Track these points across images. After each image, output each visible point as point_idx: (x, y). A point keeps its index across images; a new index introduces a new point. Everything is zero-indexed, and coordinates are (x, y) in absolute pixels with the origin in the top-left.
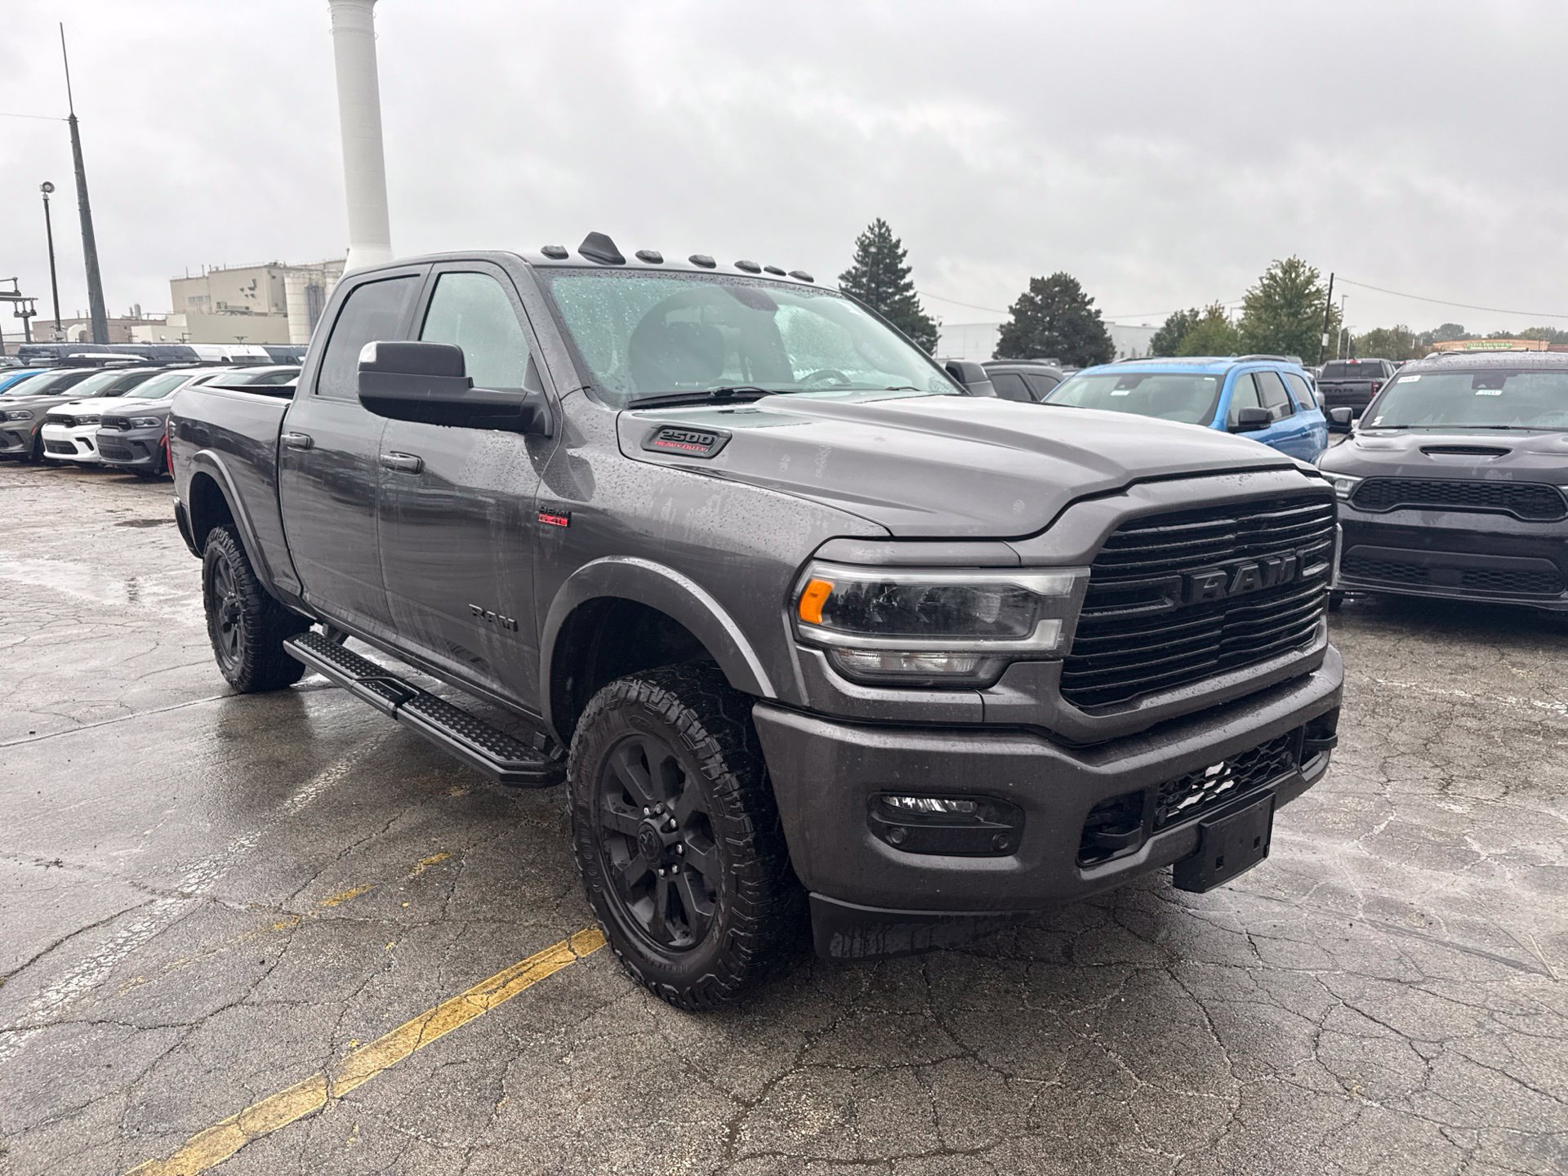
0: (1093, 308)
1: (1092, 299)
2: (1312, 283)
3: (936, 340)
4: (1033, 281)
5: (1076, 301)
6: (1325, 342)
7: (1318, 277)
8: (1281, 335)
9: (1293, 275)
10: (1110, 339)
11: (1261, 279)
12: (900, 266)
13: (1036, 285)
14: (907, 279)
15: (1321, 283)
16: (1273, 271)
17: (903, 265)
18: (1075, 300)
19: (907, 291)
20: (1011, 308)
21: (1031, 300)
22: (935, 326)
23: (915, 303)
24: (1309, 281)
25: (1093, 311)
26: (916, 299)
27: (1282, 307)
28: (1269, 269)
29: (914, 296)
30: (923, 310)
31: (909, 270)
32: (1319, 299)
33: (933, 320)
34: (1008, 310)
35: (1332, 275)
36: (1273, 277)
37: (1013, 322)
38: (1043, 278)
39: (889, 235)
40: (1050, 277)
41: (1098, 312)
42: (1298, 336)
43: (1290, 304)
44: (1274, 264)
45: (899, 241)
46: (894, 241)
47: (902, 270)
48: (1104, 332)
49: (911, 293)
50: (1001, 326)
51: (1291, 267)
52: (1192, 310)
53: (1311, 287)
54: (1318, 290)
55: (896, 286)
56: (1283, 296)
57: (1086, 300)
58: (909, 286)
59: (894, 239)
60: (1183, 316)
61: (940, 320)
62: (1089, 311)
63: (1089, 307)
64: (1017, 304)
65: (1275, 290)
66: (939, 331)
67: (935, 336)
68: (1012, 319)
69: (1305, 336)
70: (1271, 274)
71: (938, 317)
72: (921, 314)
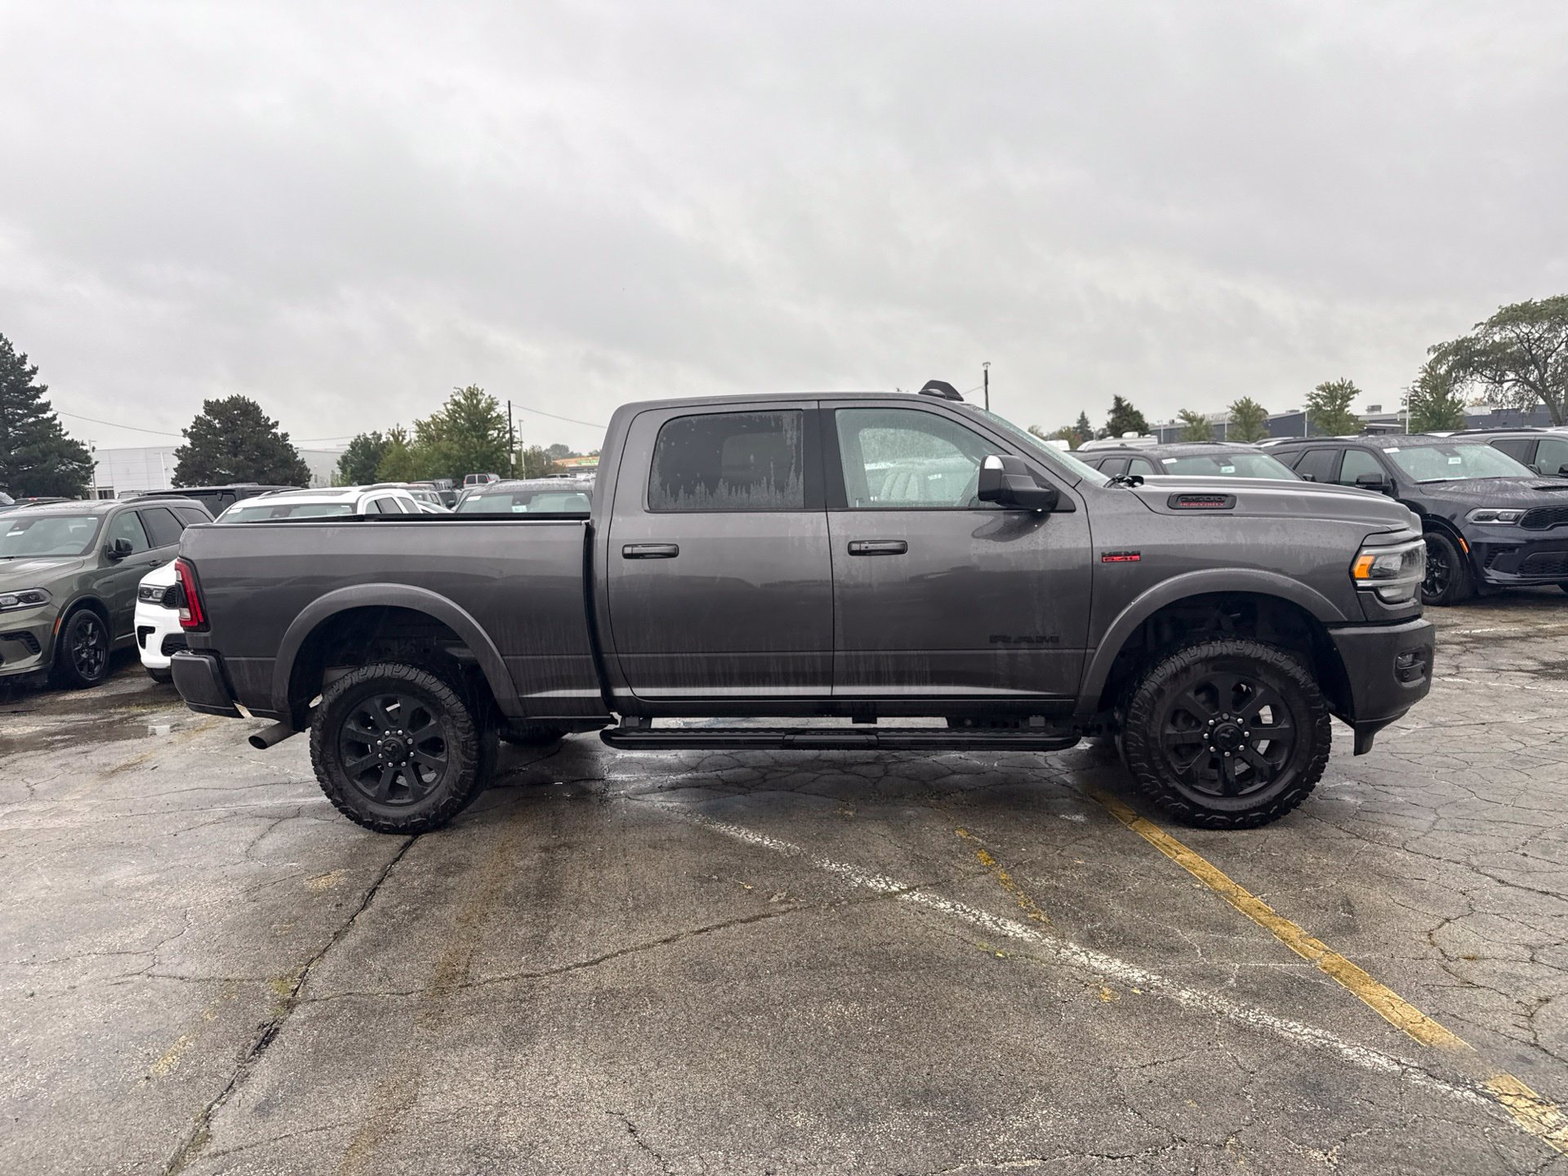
0: (279, 431)
1: (277, 423)
2: (493, 409)
3: (93, 467)
4: (207, 403)
5: (260, 425)
6: (513, 461)
7: (497, 404)
8: (473, 456)
9: (475, 401)
10: (303, 462)
11: (445, 404)
12: (31, 384)
13: (210, 407)
14: (43, 399)
15: (501, 409)
16: (457, 398)
17: (35, 382)
18: (258, 424)
19: (45, 413)
20: (185, 431)
21: (209, 424)
22: (87, 451)
23: (56, 425)
24: (491, 407)
25: (280, 434)
26: (57, 422)
27: (468, 430)
28: (452, 396)
29: (54, 418)
30: (67, 433)
31: (44, 389)
32: (501, 423)
33: (83, 444)
34: (182, 434)
35: (509, 402)
36: (457, 403)
37: (189, 446)
38: (218, 401)
39: (10, 349)
40: (226, 400)
41: (285, 436)
42: (488, 456)
43: (475, 428)
44: (456, 391)
45: (24, 357)
46: (18, 355)
47: (33, 388)
48: (295, 455)
49: (49, 414)
50: (177, 451)
51: (472, 394)
52: (374, 433)
53: (492, 413)
54: (498, 416)
55: (27, 406)
56: (468, 420)
57: (270, 423)
58: (46, 407)
59: (18, 354)
60: (366, 439)
61: (93, 444)
62: (275, 435)
63: (274, 431)
64: (192, 427)
65: (460, 415)
66: (94, 457)
67: (89, 463)
68: (187, 442)
69: (495, 456)
70: (454, 400)
71: (90, 441)
72: (67, 438)
